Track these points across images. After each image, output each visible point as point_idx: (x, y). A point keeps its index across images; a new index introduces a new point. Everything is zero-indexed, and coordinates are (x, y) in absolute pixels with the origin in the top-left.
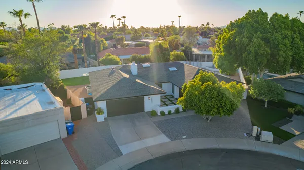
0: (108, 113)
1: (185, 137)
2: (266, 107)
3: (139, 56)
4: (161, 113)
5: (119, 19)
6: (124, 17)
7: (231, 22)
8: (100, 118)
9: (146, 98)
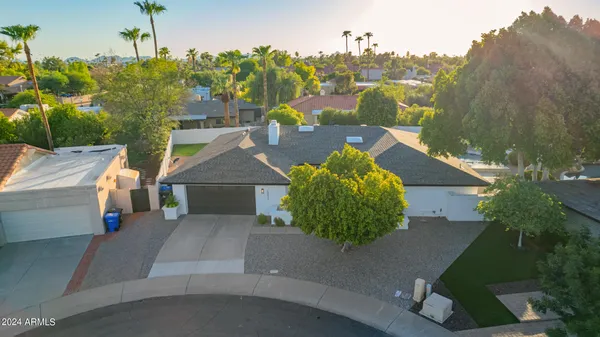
0: (189, 207)
1: (276, 272)
2: (520, 245)
3: (338, 111)
4: (276, 220)
5: (359, 39)
6: (368, 35)
7: (474, 42)
8: (170, 213)
9: (258, 189)
